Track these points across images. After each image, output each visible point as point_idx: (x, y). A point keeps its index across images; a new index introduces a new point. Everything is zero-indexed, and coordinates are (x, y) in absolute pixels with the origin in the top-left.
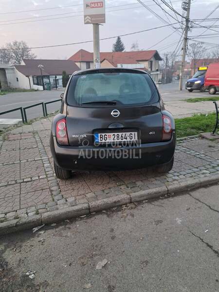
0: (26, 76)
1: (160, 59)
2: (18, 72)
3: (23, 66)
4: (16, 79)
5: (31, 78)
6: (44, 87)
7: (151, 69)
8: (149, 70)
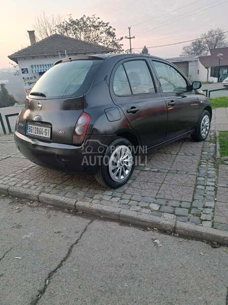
0: (206, 68)
2: (201, 64)
3: (209, 56)
4: (197, 71)
5: (210, 69)
6: (218, 80)
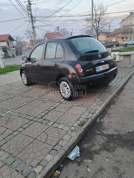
1: (13, 40)
7: (9, 47)
8: (8, 47)
